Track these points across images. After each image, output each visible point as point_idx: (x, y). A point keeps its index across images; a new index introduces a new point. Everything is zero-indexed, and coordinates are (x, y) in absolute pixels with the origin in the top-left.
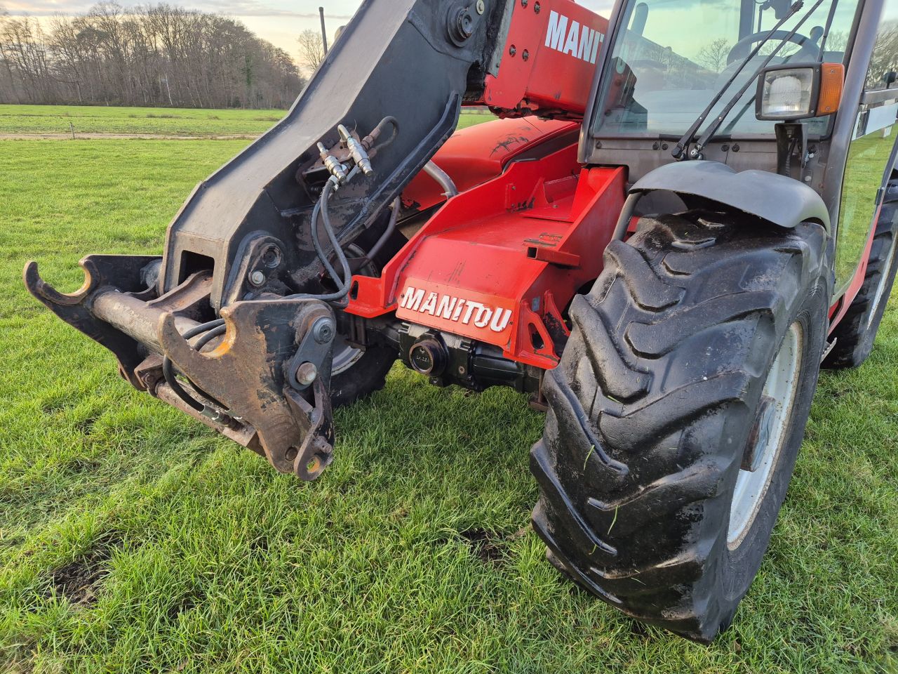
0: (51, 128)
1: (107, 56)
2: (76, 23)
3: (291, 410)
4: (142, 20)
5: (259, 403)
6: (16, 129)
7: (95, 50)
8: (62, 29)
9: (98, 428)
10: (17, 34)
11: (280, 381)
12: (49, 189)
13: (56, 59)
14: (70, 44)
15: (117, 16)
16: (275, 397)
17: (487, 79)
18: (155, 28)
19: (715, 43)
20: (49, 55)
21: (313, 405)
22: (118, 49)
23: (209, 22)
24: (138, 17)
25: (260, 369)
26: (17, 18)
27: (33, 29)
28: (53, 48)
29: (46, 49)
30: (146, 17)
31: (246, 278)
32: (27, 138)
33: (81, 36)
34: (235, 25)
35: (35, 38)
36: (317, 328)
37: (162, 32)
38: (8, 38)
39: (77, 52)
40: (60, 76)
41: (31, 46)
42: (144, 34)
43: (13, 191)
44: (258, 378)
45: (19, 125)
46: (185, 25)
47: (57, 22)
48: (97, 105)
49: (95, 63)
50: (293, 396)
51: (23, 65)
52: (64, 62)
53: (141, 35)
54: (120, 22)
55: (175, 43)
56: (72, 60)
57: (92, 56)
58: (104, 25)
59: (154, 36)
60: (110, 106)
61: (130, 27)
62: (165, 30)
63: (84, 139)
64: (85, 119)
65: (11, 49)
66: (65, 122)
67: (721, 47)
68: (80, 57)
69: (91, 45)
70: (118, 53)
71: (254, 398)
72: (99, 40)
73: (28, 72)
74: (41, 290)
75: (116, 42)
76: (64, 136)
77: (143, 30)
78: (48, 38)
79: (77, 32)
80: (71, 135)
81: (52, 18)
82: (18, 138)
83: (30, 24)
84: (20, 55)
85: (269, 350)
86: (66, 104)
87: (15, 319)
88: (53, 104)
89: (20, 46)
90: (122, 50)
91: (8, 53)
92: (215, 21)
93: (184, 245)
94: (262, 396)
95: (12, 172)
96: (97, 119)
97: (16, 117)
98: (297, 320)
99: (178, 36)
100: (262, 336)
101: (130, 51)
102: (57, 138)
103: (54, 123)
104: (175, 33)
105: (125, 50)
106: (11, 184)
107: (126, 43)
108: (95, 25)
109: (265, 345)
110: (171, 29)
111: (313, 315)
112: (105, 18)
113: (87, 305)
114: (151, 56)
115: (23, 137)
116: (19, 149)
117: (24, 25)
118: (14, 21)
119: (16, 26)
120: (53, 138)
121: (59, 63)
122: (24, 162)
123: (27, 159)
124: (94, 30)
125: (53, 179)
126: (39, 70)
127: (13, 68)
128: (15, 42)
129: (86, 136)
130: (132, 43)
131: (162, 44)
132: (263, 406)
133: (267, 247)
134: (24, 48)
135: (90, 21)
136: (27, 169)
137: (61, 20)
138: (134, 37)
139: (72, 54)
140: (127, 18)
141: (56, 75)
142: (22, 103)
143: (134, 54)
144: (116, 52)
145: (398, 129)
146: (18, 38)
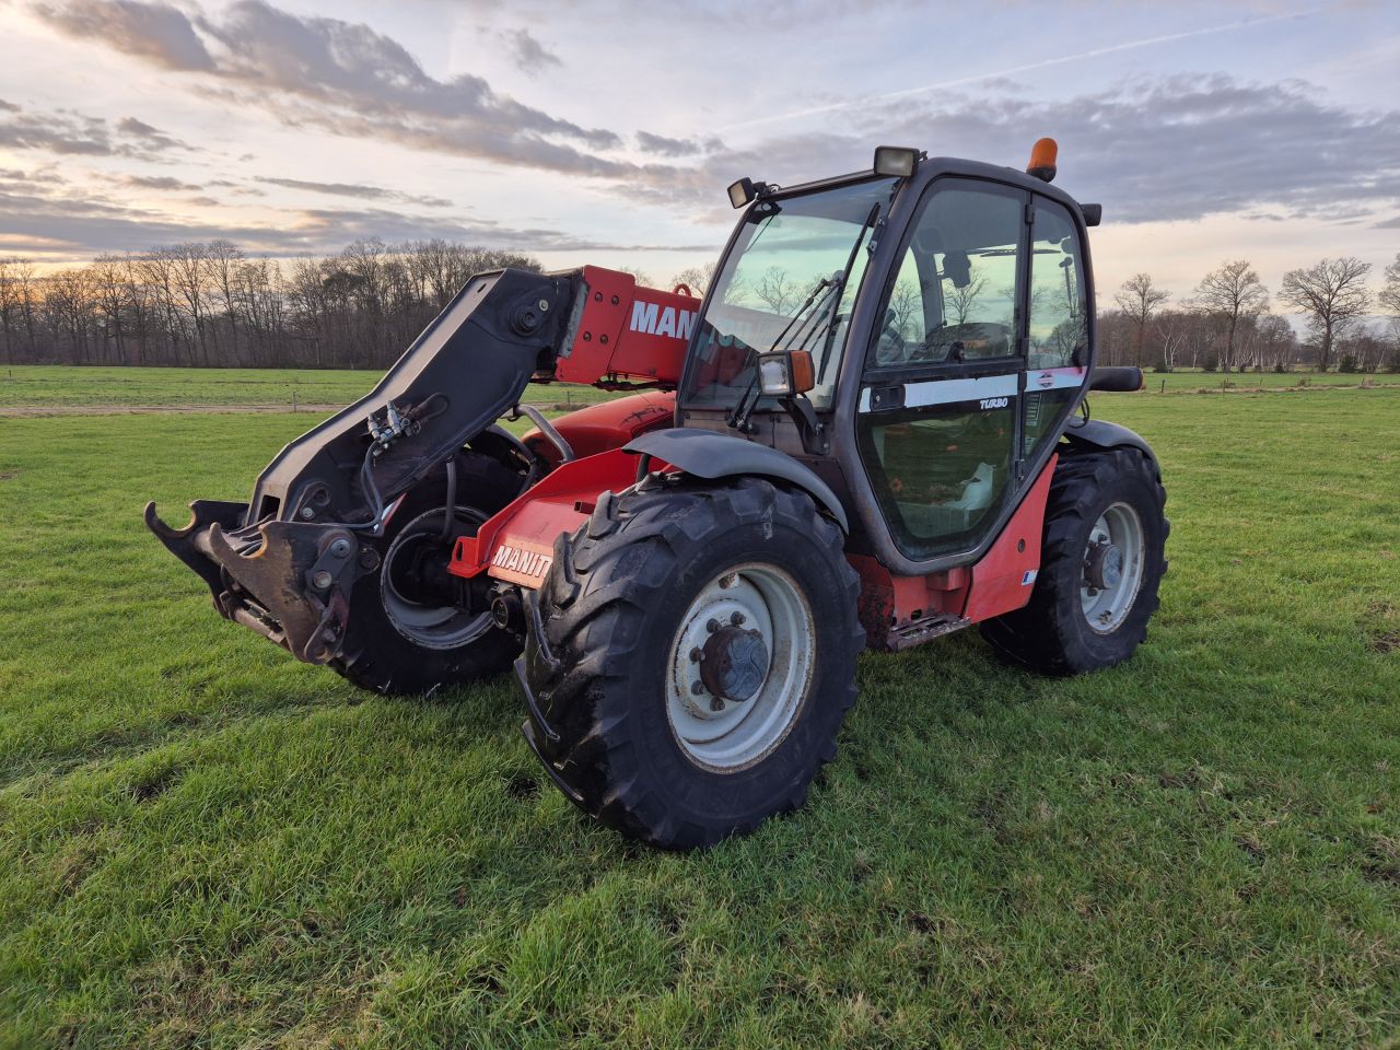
0: (270, 399)
1: (360, 307)
2: (325, 266)
3: (311, 610)
4: (409, 261)
5: (283, 599)
6: (227, 400)
7: (345, 300)
8: (306, 274)
9: (209, 691)
10: (250, 281)
11: (303, 585)
12: (241, 472)
13: (295, 310)
14: (314, 292)
15: (378, 257)
16: (298, 597)
17: (558, 360)
18: (424, 269)
19: (1229, 268)
20: (286, 307)
21: (327, 605)
22: (375, 297)
23: (495, 262)
24: (403, 257)
25: (285, 573)
26: (252, 261)
27: (272, 275)
28: (293, 297)
29: (283, 298)
30: (414, 257)
31: (298, 513)
32: (237, 411)
33: (329, 283)
34: (529, 263)
35: (272, 286)
36: (334, 546)
37: (433, 276)
38: (238, 285)
39: (322, 300)
40: (296, 331)
41: (265, 295)
42: (410, 278)
43: (200, 473)
44: (283, 579)
45: (232, 394)
46: (463, 266)
47: (301, 266)
48: (338, 368)
49: (342, 315)
50: (312, 597)
51: (253, 319)
52: (303, 314)
53: (406, 280)
54: (381, 263)
55: (448, 288)
56: (314, 312)
57: (341, 307)
58: (360, 268)
59: (423, 280)
60: (355, 369)
61: (393, 270)
62: (437, 272)
63: (307, 412)
64: (318, 386)
65: (240, 300)
66: (288, 391)
67: (1238, 274)
68: (325, 307)
69: (340, 293)
70: (374, 302)
71: (278, 593)
72: (352, 286)
73: (257, 327)
74: (155, 524)
75: (372, 289)
76: (281, 409)
77: (409, 273)
78: (289, 285)
79: (325, 277)
80: (291, 407)
81: (296, 260)
82: (226, 410)
83: (268, 268)
84: (250, 306)
85: (294, 559)
86: (299, 368)
87: (161, 601)
88: (283, 367)
89: (252, 296)
90: (379, 298)
91: (236, 304)
92: (503, 260)
93: (266, 491)
94: (286, 594)
95: (205, 452)
96: (332, 386)
97: (231, 385)
98: (320, 540)
99: (453, 280)
100: (288, 548)
101: (390, 300)
102: (274, 411)
103: (276, 392)
104: (449, 276)
105: (383, 298)
106: (200, 466)
107: (385, 290)
108: (349, 268)
109: (291, 555)
110: (444, 271)
111: (333, 536)
112: (362, 258)
113: (190, 539)
114: (415, 305)
115: (232, 410)
116: (222, 425)
117: (260, 269)
118: (249, 265)
119: (250, 270)
120: (270, 411)
121: (298, 316)
122: (223, 441)
123: (227, 437)
124: (346, 275)
125: (251, 460)
126: (271, 325)
127: (239, 323)
128: (247, 290)
129: (312, 408)
130: (393, 290)
131: (432, 290)
132: (287, 602)
133: (317, 490)
134: (257, 298)
135: (343, 263)
136: (224, 449)
137: (307, 261)
138: (397, 283)
139: (314, 304)
140: (390, 259)
141: (291, 332)
142: (244, 366)
143: (394, 304)
144: (372, 301)
145: (449, 403)
146: (251, 287)
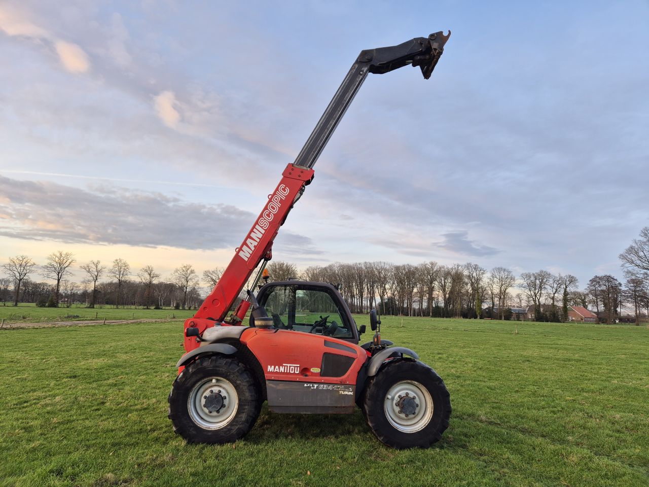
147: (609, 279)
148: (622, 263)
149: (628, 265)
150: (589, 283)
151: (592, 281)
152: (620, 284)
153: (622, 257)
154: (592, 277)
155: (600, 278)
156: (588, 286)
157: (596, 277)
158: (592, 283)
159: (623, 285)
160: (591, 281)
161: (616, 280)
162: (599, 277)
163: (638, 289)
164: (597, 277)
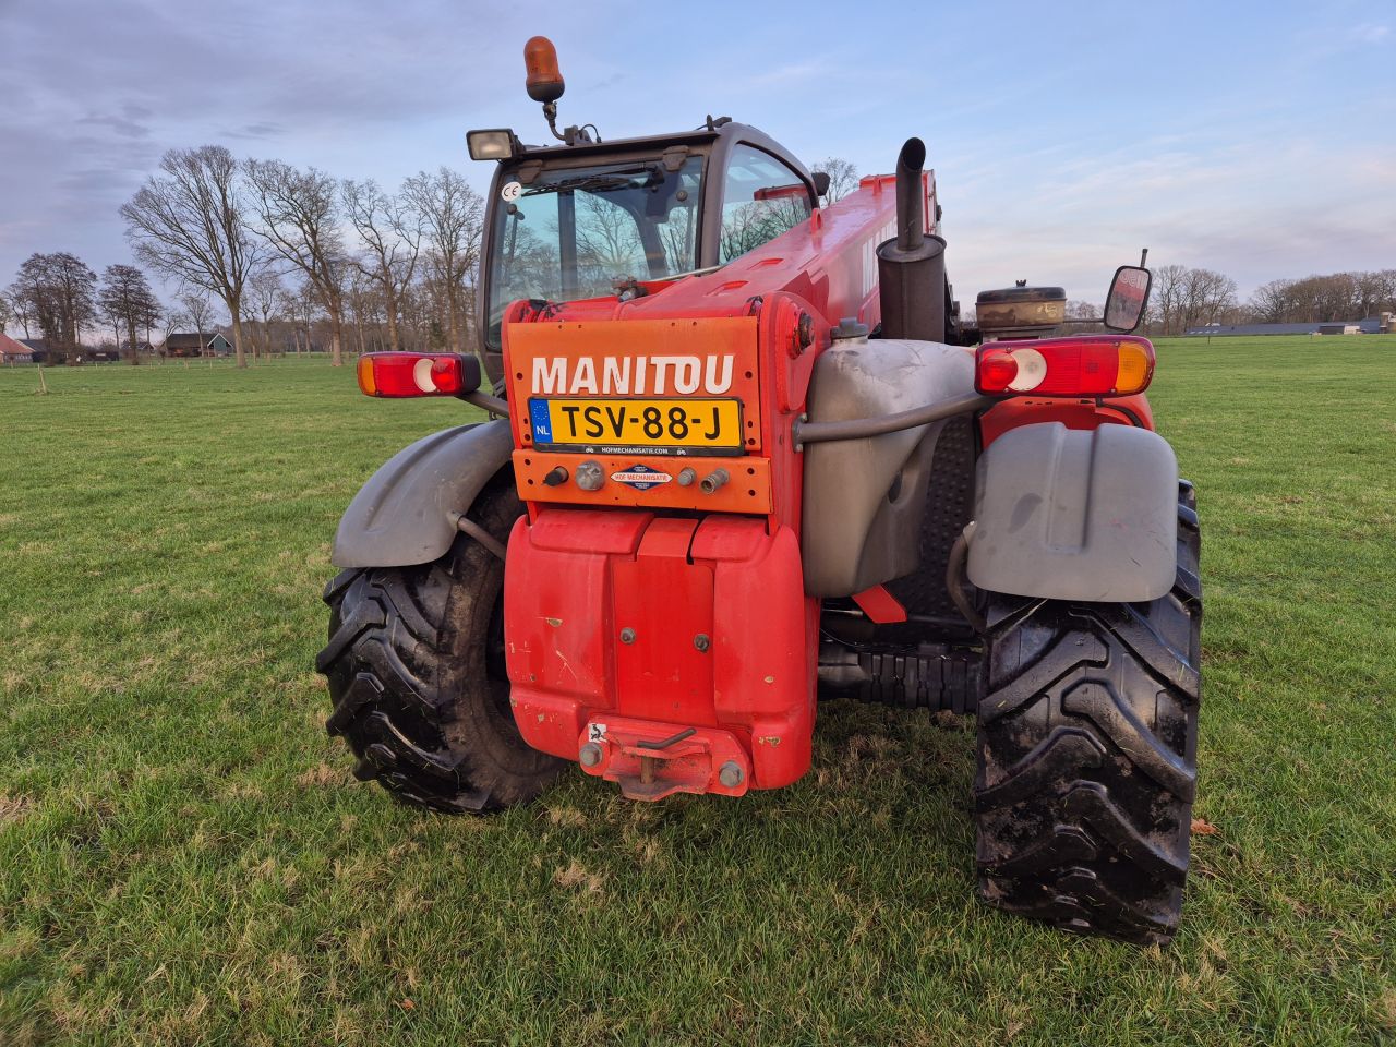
147: (67, 262)
148: (129, 226)
149: (140, 231)
150: (21, 270)
151: (28, 266)
152: (93, 276)
153: (128, 212)
154: (27, 257)
155: (47, 261)
156: (20, 277)
157: (37, 256)
158: (27, 271)
159: (99, 277)
160: (24, 265)
161: (83, 266)
162: (43, 258)
163: (130, 287)
164: (39, 257)
